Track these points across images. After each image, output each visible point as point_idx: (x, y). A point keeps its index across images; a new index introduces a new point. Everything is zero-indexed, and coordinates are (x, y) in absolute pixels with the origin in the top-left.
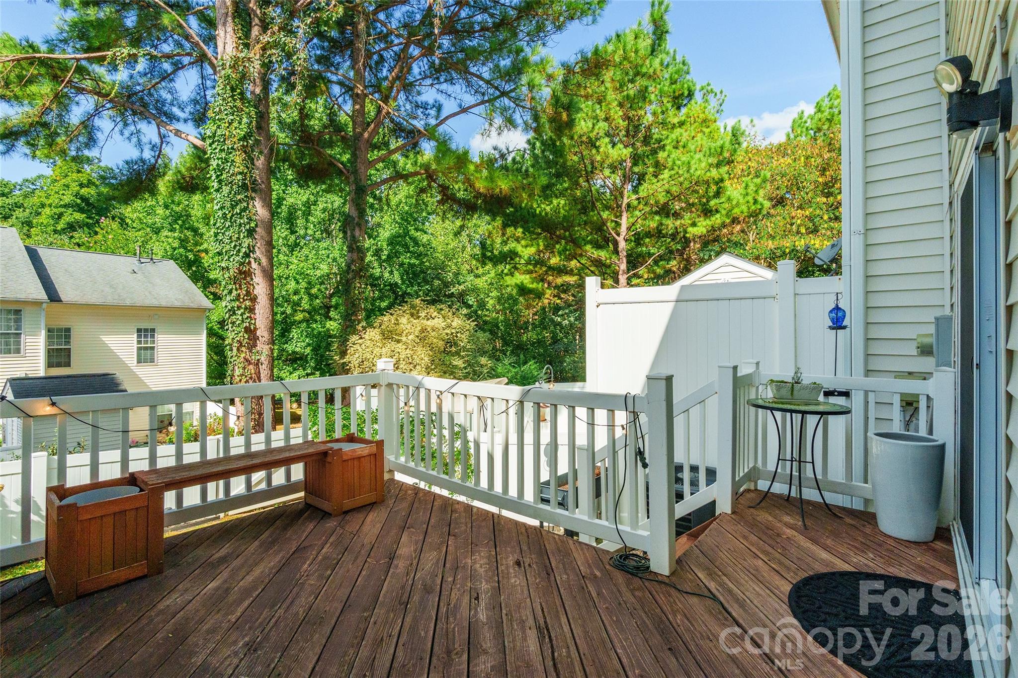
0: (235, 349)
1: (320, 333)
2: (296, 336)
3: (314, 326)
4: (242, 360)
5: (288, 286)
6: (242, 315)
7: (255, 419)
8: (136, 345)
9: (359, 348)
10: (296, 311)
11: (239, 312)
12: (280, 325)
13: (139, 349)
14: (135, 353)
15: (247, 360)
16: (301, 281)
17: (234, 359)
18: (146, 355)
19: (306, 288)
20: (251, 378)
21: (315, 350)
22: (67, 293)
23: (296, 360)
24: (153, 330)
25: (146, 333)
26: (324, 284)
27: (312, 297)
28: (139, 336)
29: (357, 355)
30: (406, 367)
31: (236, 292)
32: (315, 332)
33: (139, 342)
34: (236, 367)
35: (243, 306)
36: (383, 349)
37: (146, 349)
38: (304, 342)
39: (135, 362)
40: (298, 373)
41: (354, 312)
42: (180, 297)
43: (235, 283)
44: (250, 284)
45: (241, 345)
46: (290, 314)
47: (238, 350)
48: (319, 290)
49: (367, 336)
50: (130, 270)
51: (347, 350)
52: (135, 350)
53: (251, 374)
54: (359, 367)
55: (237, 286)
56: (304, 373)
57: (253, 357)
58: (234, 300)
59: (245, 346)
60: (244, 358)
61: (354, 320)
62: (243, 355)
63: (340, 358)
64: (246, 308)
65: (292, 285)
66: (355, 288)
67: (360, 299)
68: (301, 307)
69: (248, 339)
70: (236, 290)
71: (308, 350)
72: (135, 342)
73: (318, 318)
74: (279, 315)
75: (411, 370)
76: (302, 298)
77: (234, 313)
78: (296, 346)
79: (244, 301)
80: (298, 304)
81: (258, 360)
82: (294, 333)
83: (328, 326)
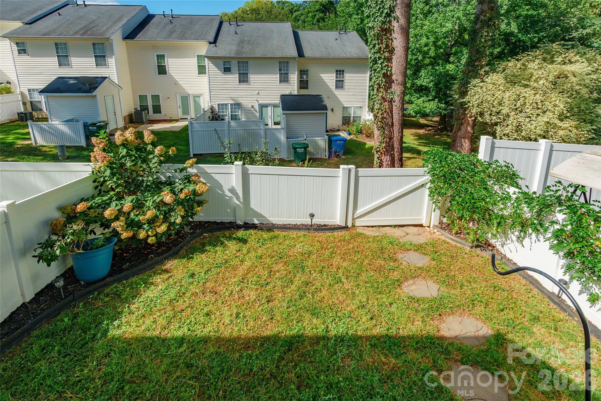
0: (375, 89)
1: (441, 73)
2: (423, 75)
3: (437, 68)
4: (380, 98)
5: (422, 41)
6: (381, 64)
7: (386, 142)
8: (335, 79)
9: (479, 90)
10: (425, 57)
11: (380, 62)
12: (414, 67)
13: (337, 81)
14: (335, 83)
15: (383, 98)
16: (430, 37)
17: (374, 97)
18: (340, 84)
19: (433, 42)
20: (386, 112)
21: (436, 85)
22: (308, 52)
23: (422, 90)
24: (343, 71)
25: (340, 72)
26: (448, 37)
27: (437, 47)
28: (337, 74)
29: (477, 96)
30: (532, 112)
31: (378, 46)
32: (438, 72)
33: (337, 77)
34: (376, 103)
35: (383, 57)
36: (507, 92)
37: (340, 81)
38: (429, 79)
39: (335, 88)
40: (423, 99)
41: (478, 58)
42: (357, 52)
43: (378, 39)
44: (389, 39)
45: (380, 87)
46: (421, 60)
47: (377, 90)
48: (443, 42)
49: (488, 80)
50: (335, 39)
51: (468, 91)
52: (335, 82)
53: (385, 109)
54: (477, 107)
55: (380, 41)
56: (427, 99)
57: (388, 96)
58: (376, 53)
59: (382, 88)
60: (382, 97)
61: (477, 66)
62: (381, 94)
63: (459, 98)
64: (385, 59)
65: (424, 40)
66: (482, 36)
67: (486, 47)
68: (429, 55)
69: (385, 82)
70: (379, 44)
71: (431, 85)
72: (335, 77)
73: (440, 62)
74: (413, 61)
75: (538, 115)
76: (430, 49)
77: (376, 63)
78: (423, 81)
79: (384, 52)
80: (427, 53)
81: (392, 99)
82: (423, 73)
83: (447, 68)
